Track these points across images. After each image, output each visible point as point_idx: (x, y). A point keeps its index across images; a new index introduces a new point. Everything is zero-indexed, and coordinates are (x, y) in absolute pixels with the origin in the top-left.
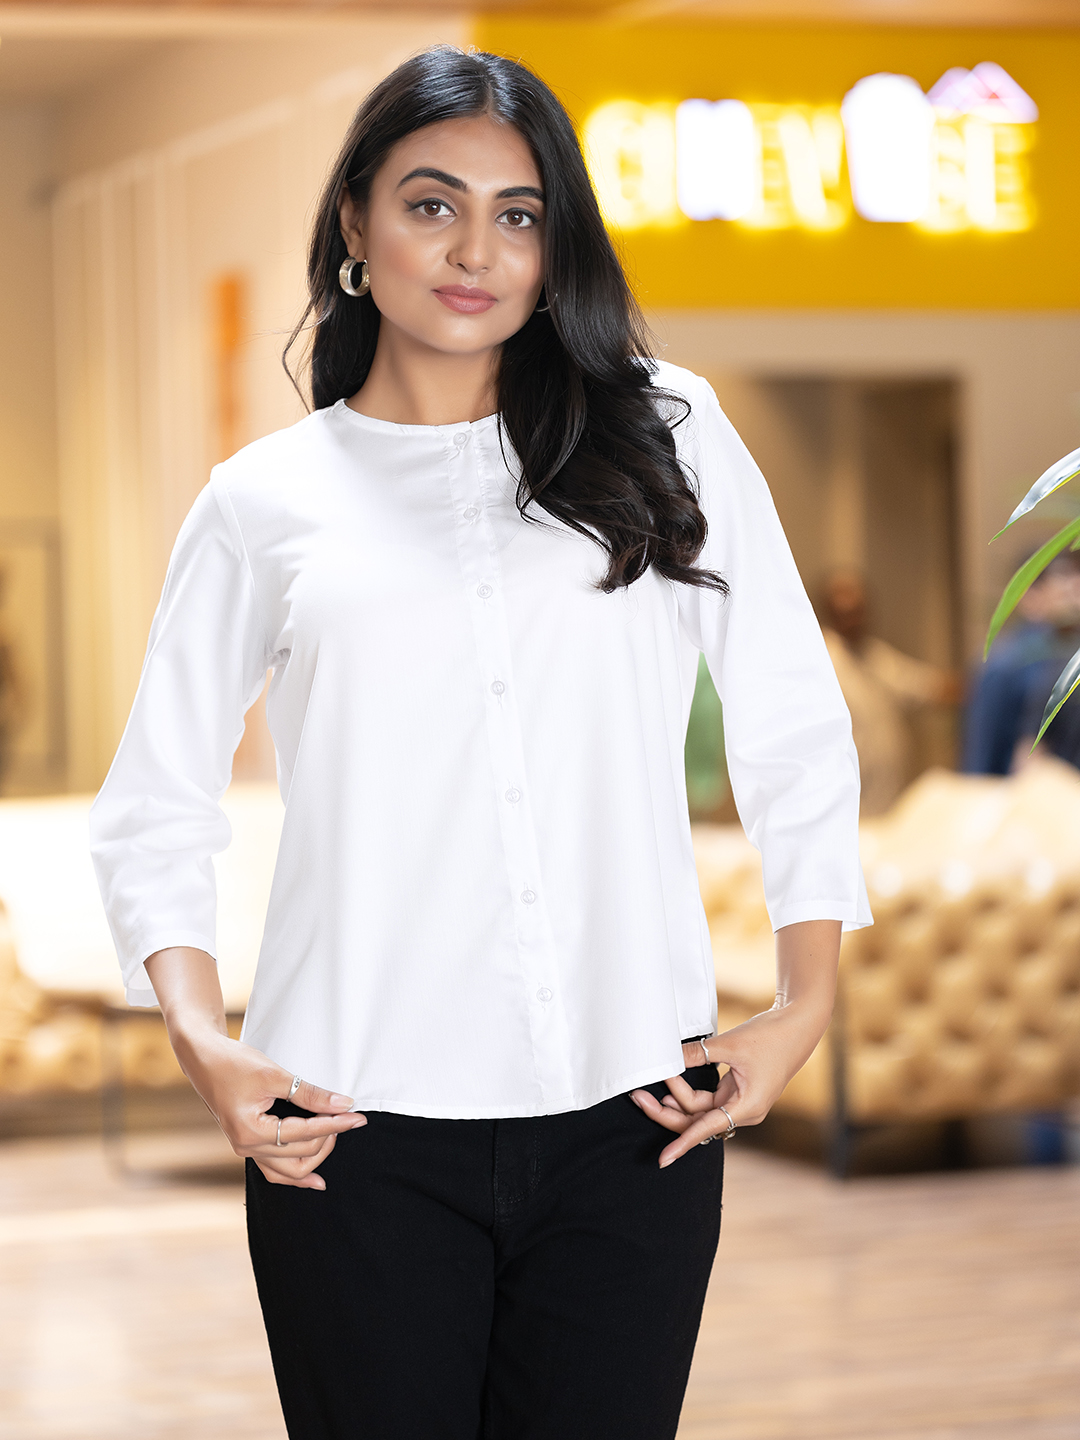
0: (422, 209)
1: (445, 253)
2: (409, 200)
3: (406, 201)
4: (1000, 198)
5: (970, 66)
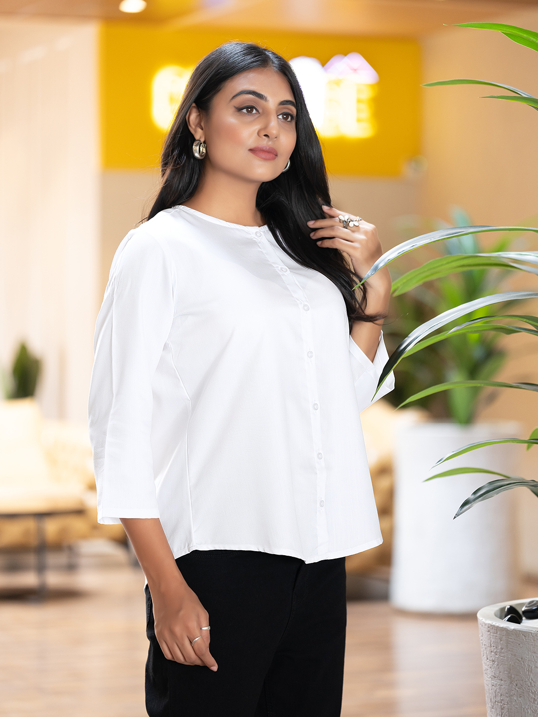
0: (245, 111)
1: (257, 131)
2: (237, 106)
3: (235, 107)
4: (359, 120)
5: (345, 54)
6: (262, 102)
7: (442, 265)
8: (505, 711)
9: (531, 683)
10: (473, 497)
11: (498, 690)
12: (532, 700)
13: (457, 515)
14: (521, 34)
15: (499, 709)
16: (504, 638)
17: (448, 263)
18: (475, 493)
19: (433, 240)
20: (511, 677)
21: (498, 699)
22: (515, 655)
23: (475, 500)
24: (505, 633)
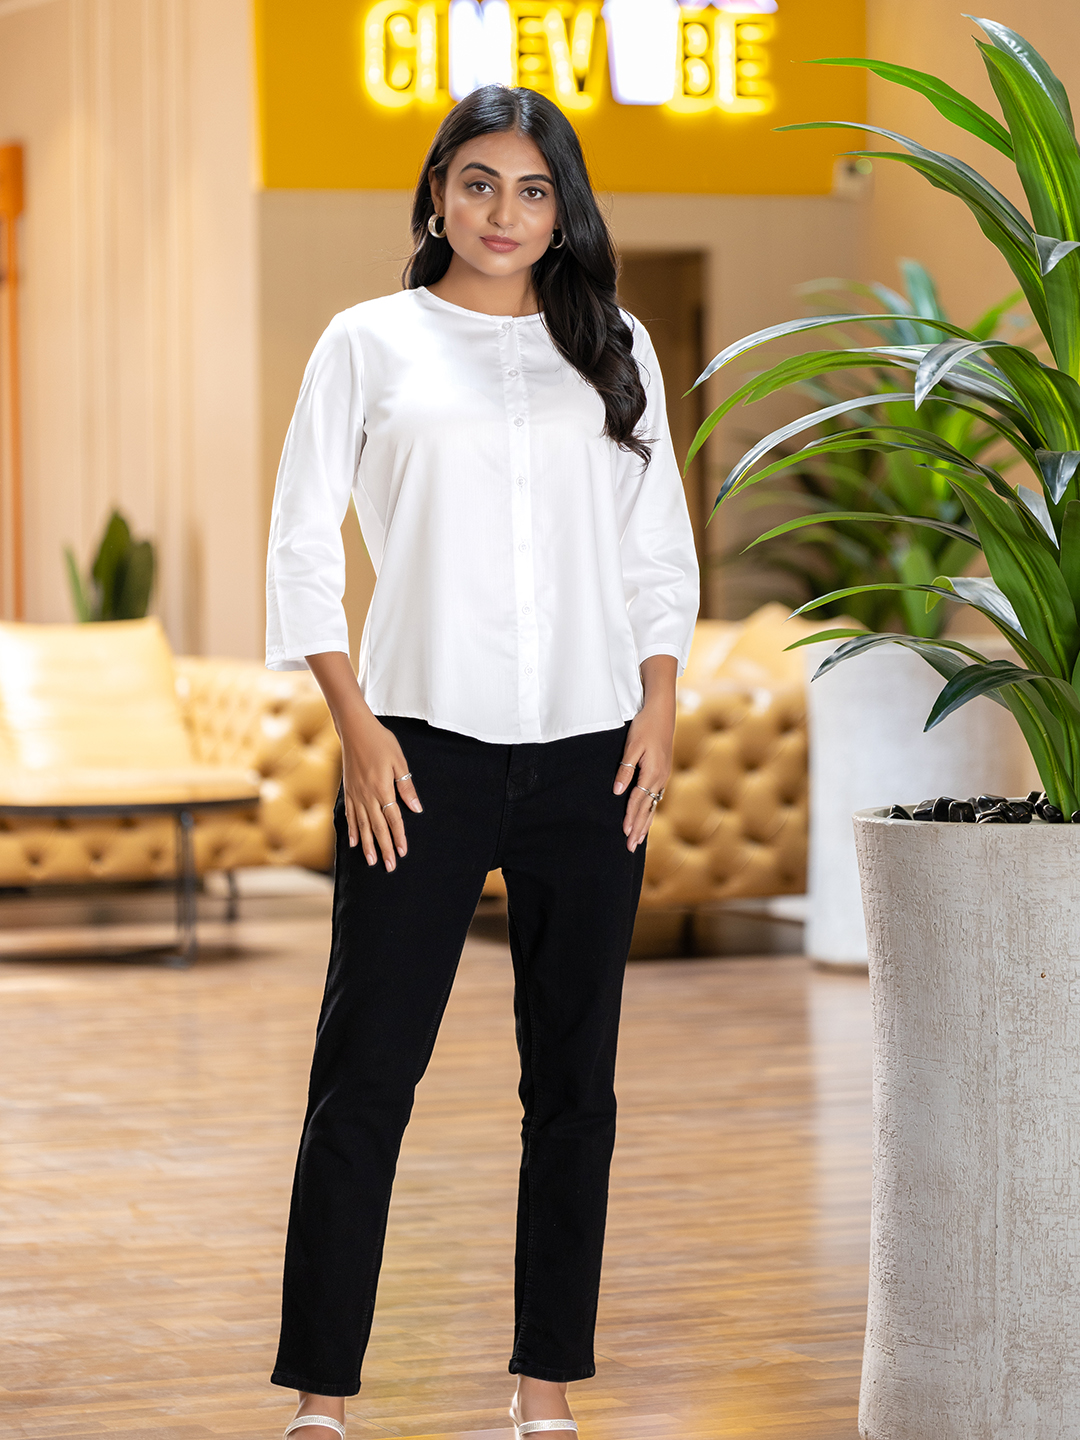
1: (487, 216)
2: (466, 182)
3: (464, 184)
6: (495, 178)
7: (803, 364)
8: (885, 931)
9: (915, 891)
10: (837, 655)
11: (877, 907)
12: (917, 913)
13: (816, 677)
14: (891, 70)
15: (878, 931)
16: (882, 837)
17: (811, 362)
18: (838, 650)
19: (782, 333)
20: (891, 886)
21: (877, 917)
22: (895, 858)
23: (838, 658)
24: (882, 830)
